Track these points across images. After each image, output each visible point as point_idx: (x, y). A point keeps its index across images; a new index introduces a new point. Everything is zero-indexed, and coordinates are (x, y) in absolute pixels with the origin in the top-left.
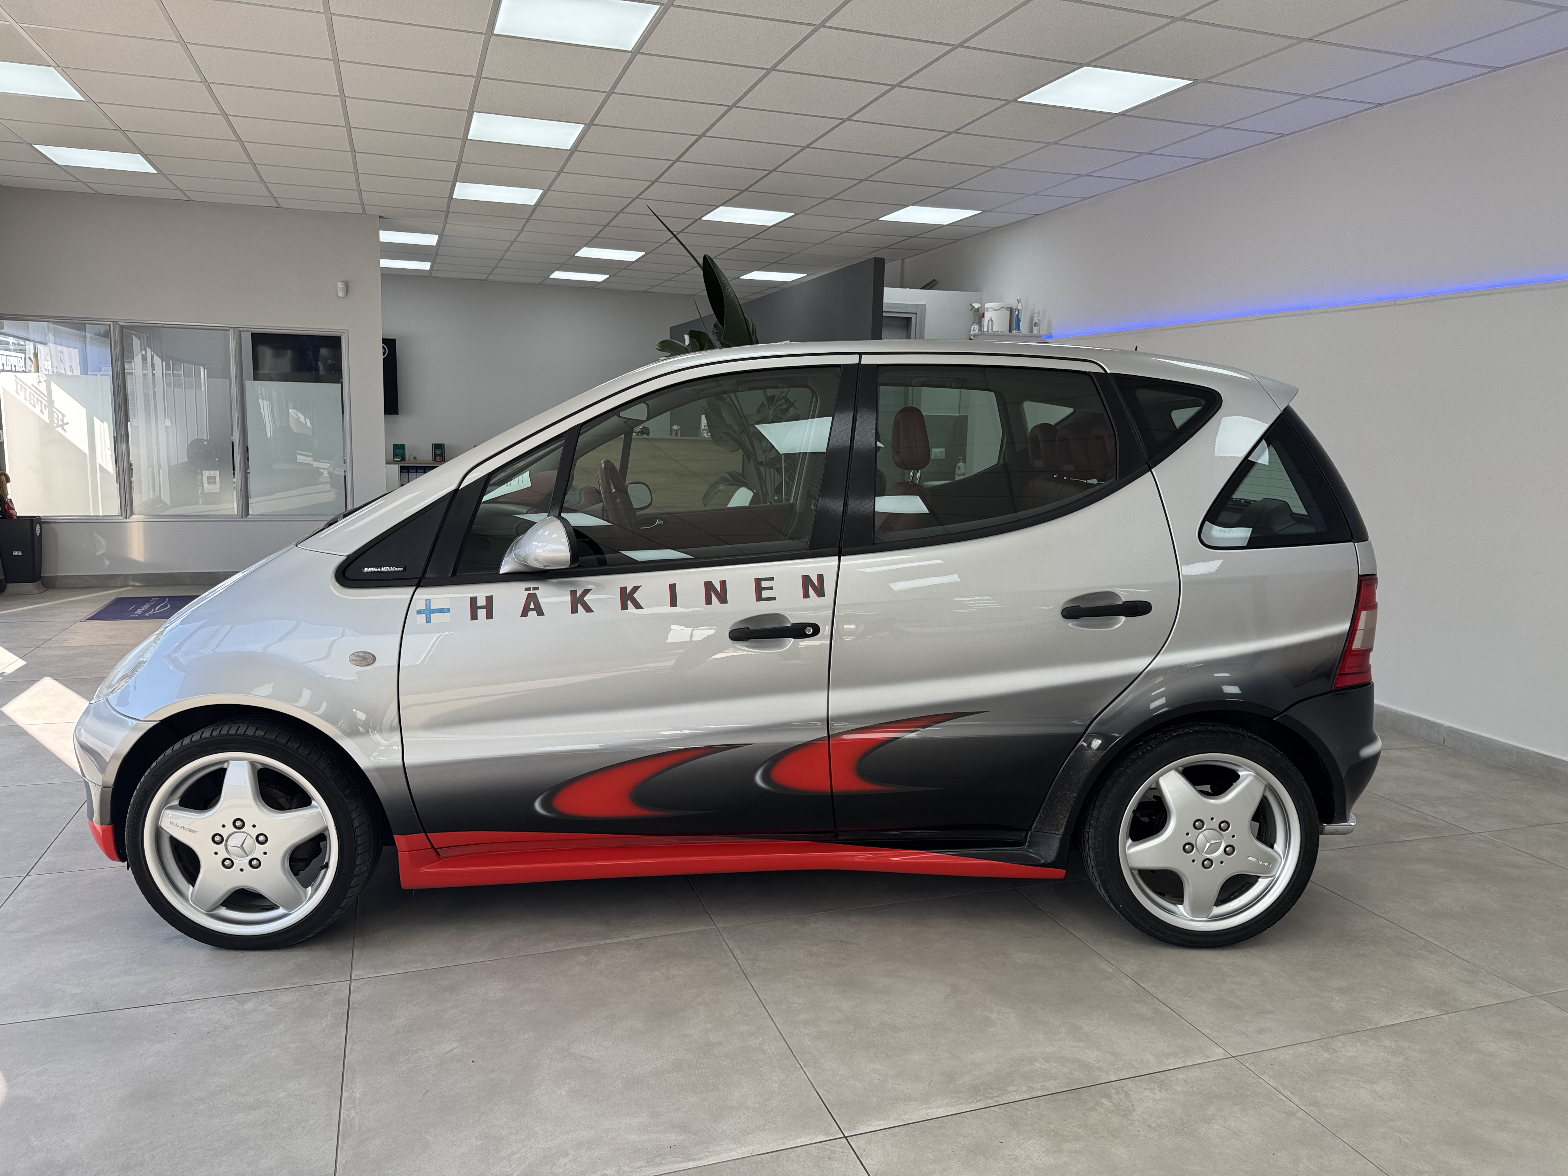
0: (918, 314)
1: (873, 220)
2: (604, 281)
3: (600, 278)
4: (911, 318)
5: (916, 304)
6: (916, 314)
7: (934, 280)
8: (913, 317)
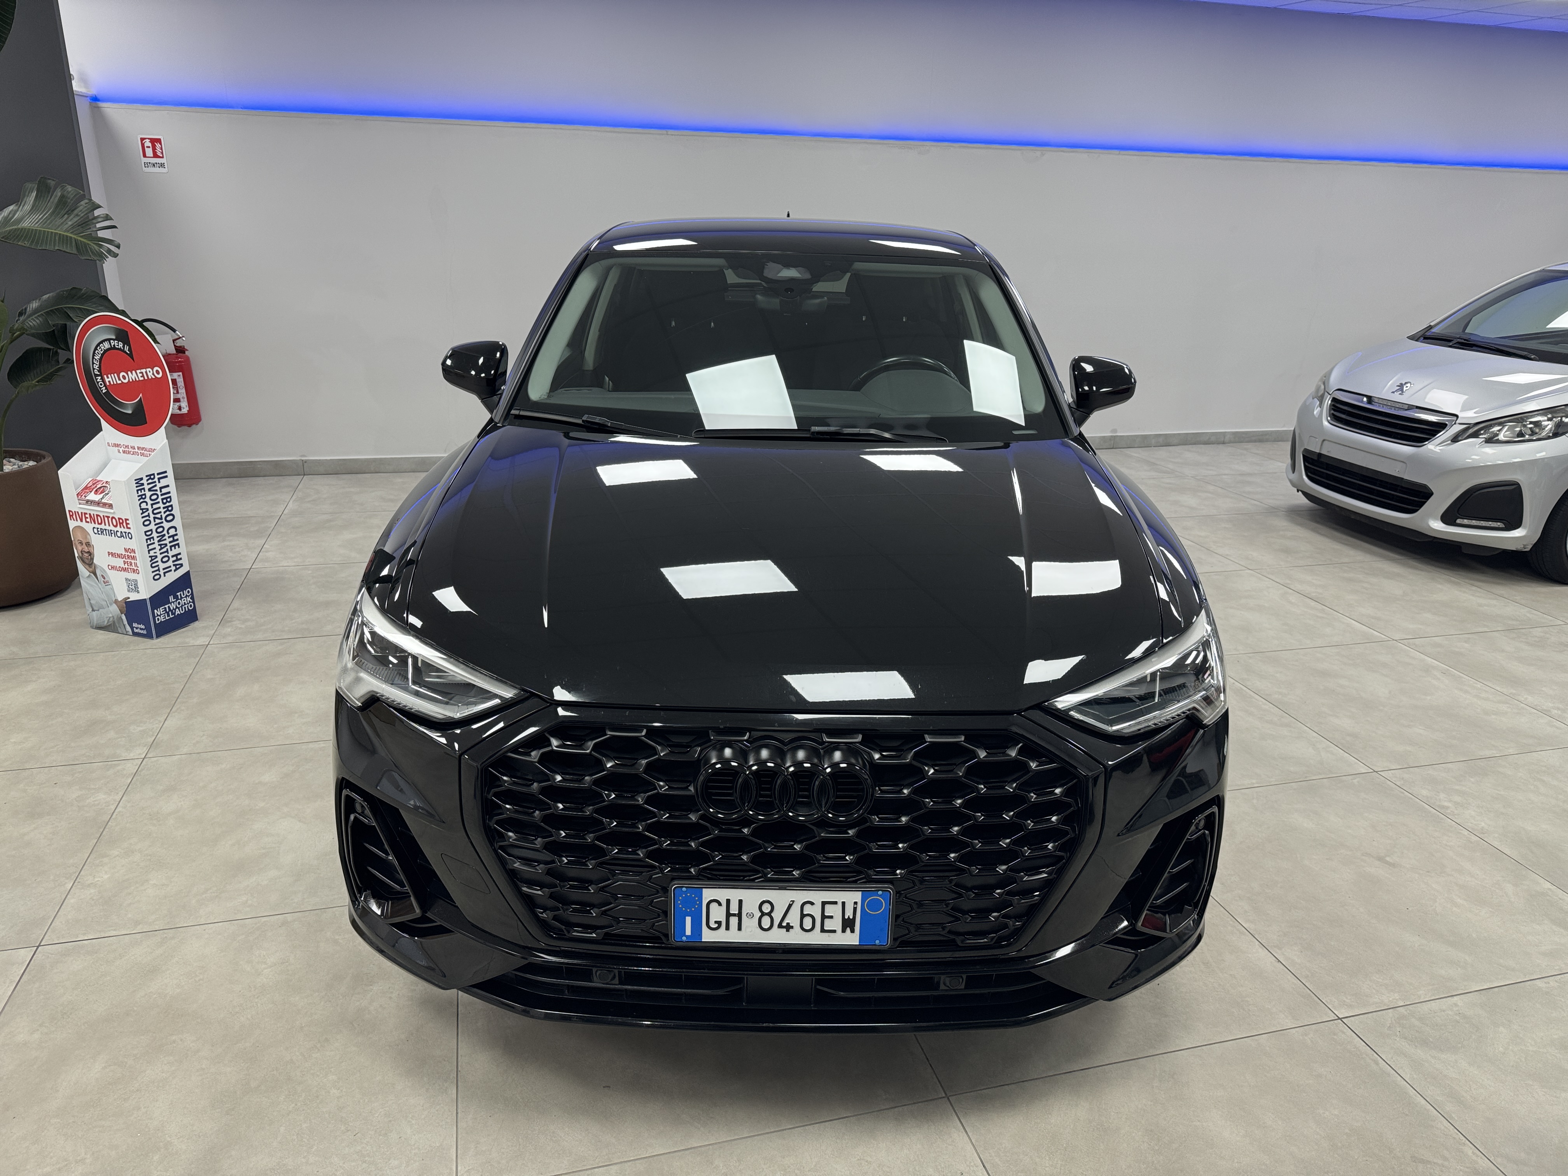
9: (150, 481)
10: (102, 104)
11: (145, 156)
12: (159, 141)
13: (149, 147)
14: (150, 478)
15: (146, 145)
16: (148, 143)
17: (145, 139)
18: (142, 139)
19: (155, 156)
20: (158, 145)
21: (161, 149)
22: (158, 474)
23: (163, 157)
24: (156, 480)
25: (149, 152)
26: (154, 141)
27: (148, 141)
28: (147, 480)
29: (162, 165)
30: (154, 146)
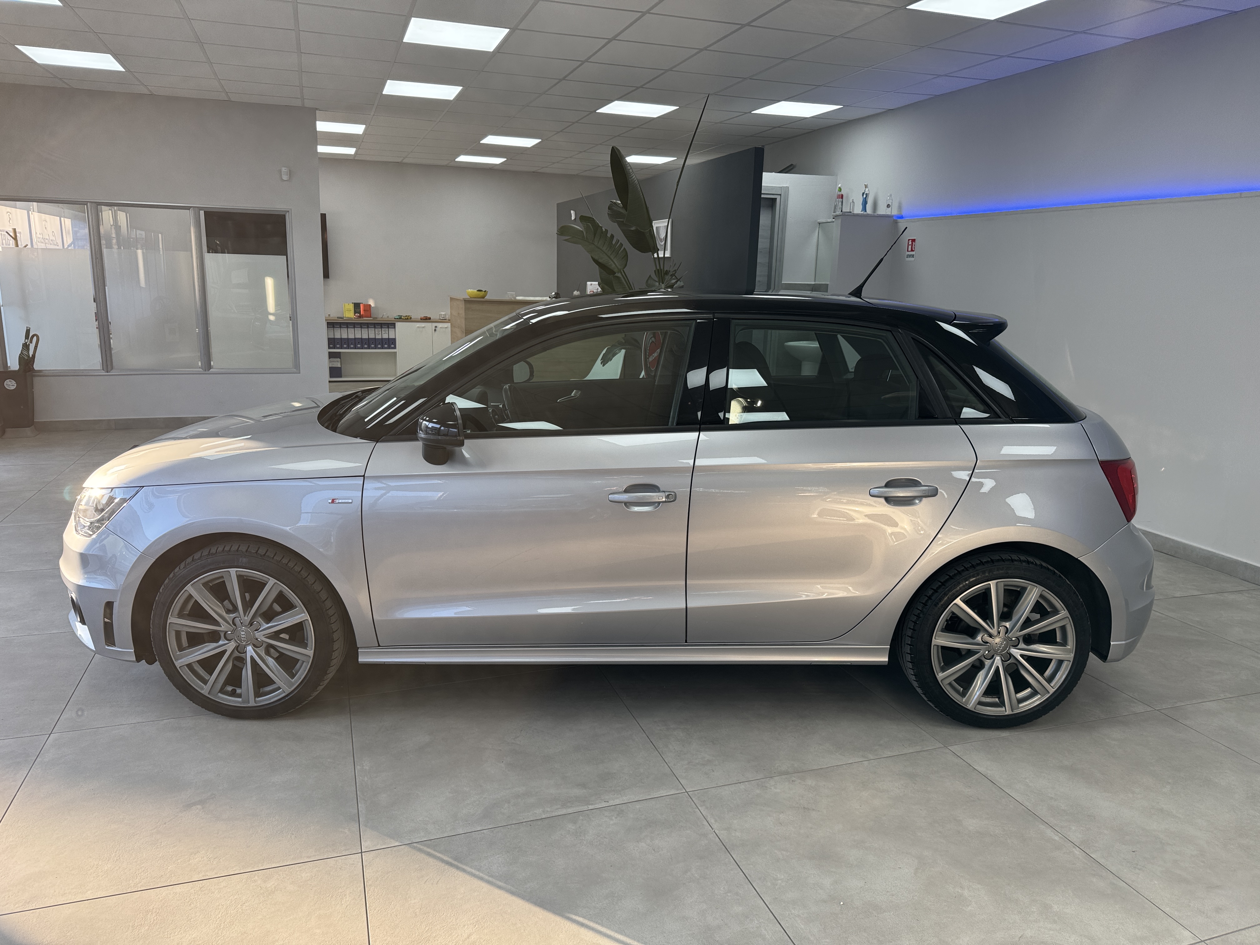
0: (782, 195)
1: (746, 113)
2: (501, 163)
3: (497, 161)
4: (776, 198)
5: (781, 186)
6: (780, 195)
7: (792, 165)
8: (778, 197)
10: (899, 220)
11: (908, 251)
12: (915, 241)
13: (910, 245)
15: (909, 244)
16: (910, 243)
19: (912, 250)
20: (914, 243)
21: (914, 246)
23: (914, 251)
25: (910, 248)
26: (913, 240)
27: (910, 241)
29: (913, 256)
30: (912, 244)
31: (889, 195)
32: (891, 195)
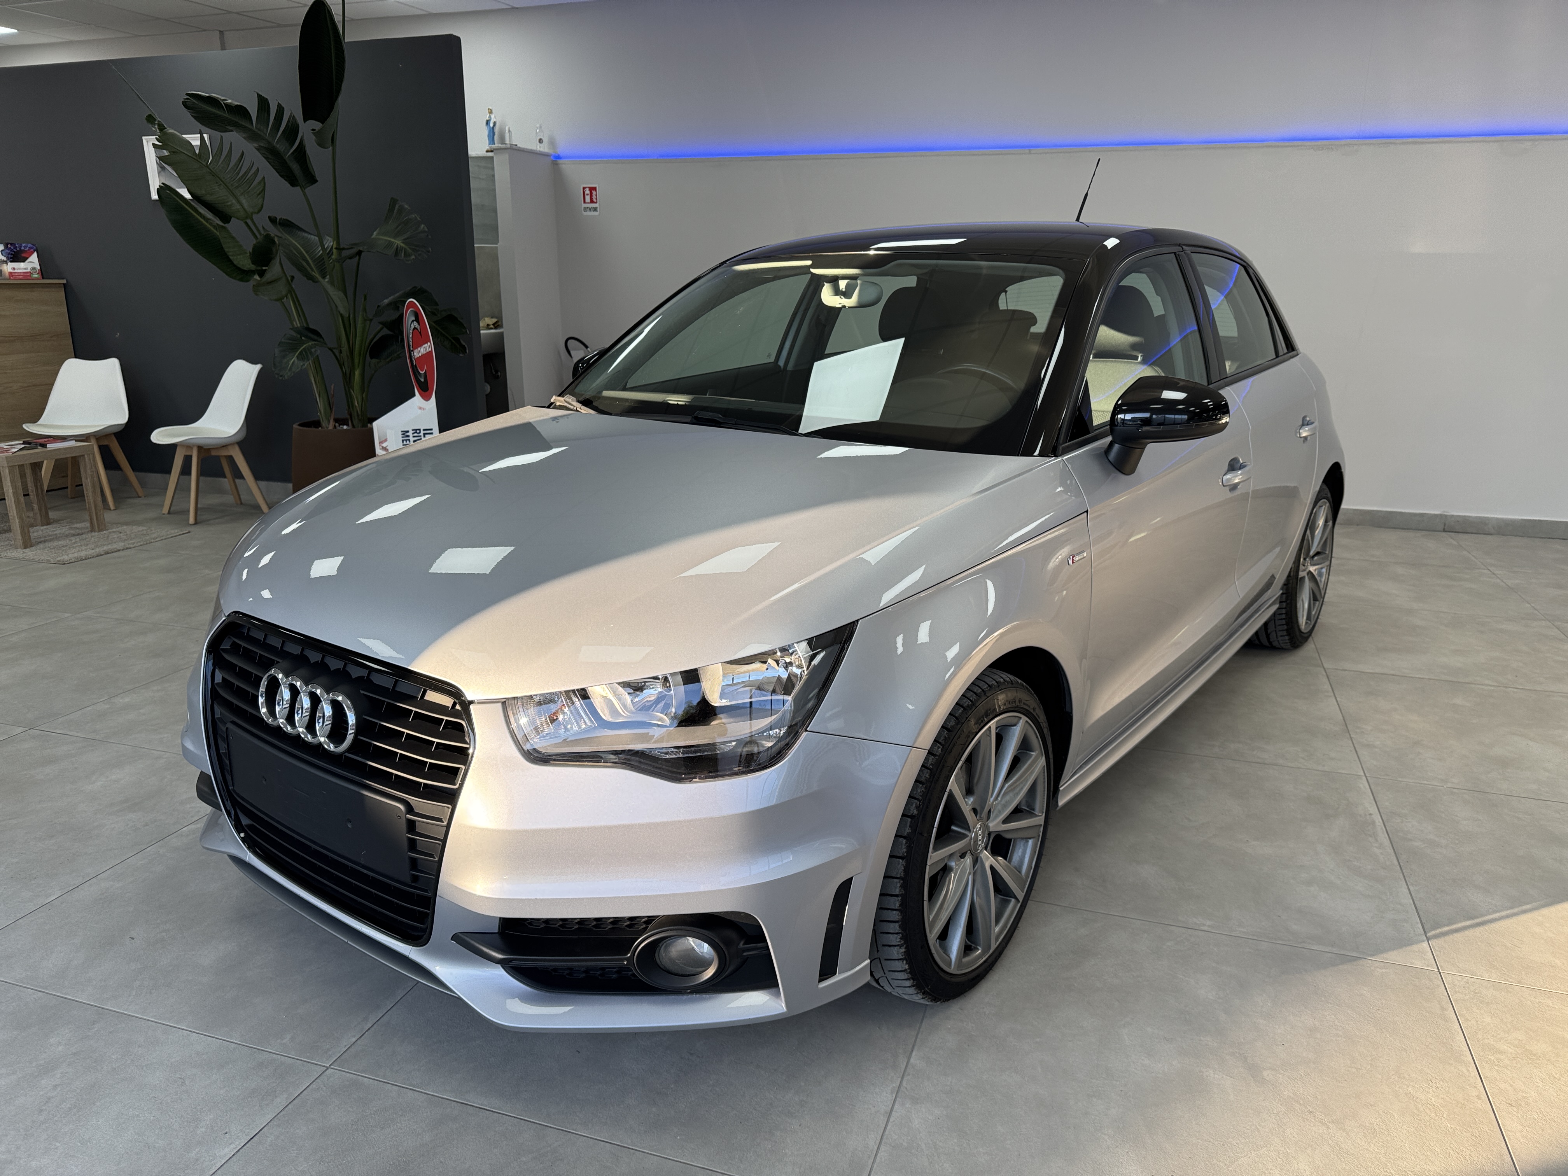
9: (416, 434)
10: (560, 161)
11: (584, 202)
12: (595, 189)
13: (587, 194)
14: (416, 432)
15: (586, 193)
16: (587, 192)
17: (586, 188)
18: (584, 188)
19: (592, 201)
20: (594, 193)
21: (596, 195)
22: (424, 430)
23: (596, 203)
24: (422, 434)
25: (588, 199)
26: (592, 189)
27: (587, 189)
28: (413, 433)
29: (596, 209)
30: (591, 194)
31: (538, 126)
32: (541, 127)
